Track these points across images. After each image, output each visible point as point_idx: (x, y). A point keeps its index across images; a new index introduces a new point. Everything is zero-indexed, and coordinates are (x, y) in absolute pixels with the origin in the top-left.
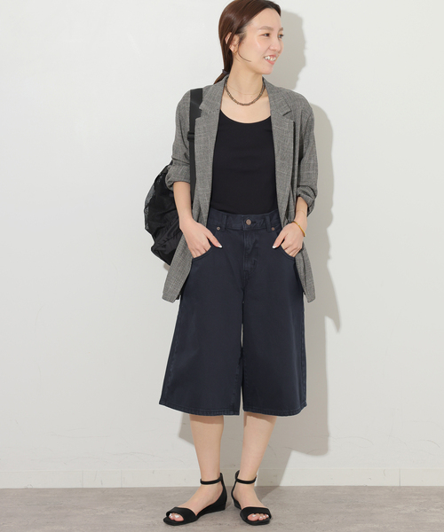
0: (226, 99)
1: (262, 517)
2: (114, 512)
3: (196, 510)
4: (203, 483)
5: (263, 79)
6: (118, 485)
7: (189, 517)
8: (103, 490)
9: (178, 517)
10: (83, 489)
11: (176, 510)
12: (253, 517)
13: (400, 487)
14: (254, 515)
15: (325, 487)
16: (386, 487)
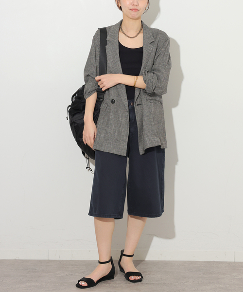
0: (121, 34)
1: (138, 278)
2: (66, 275)
3: (95, 280)
4: (100, 263)
5: (142, 21)
6: (68, 258)
7: (91, 283)
8: (60, 261)
9: (83, 284)
10: (48, 260)
11: (84, 280)
12: (132, 278)
13: (234, 262)
14: (132, 277)
15: (190, 261)
16: (226, 262)
